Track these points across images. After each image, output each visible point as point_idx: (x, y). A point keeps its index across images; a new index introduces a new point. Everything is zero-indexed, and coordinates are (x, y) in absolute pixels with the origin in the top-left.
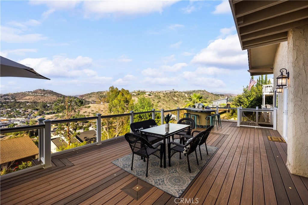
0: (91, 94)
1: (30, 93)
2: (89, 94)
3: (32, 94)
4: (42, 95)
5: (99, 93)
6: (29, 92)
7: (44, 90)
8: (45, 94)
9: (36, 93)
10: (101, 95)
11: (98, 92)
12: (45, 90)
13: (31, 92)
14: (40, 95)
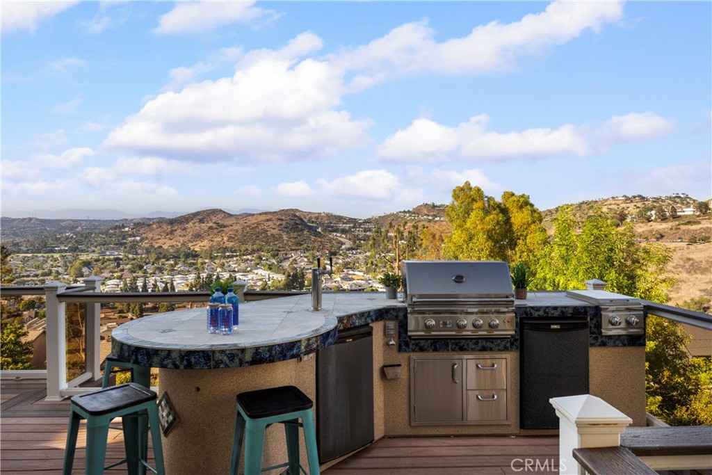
0: (557, 210)
1: (408, 215)
2: (550, 211)
3: (410, 216)
4: (430, 218)
5: (584, 206)
6: (405, 212)
7: (434, 206)
8: (436, 217)
9: (419, 214)
10: (591, 213)
11: (580, 205)
12: (436, 206)
13: (409, 212)
14: (424, 220)
